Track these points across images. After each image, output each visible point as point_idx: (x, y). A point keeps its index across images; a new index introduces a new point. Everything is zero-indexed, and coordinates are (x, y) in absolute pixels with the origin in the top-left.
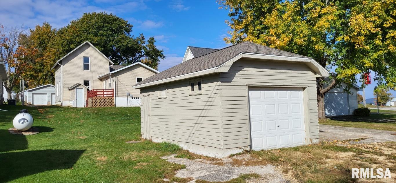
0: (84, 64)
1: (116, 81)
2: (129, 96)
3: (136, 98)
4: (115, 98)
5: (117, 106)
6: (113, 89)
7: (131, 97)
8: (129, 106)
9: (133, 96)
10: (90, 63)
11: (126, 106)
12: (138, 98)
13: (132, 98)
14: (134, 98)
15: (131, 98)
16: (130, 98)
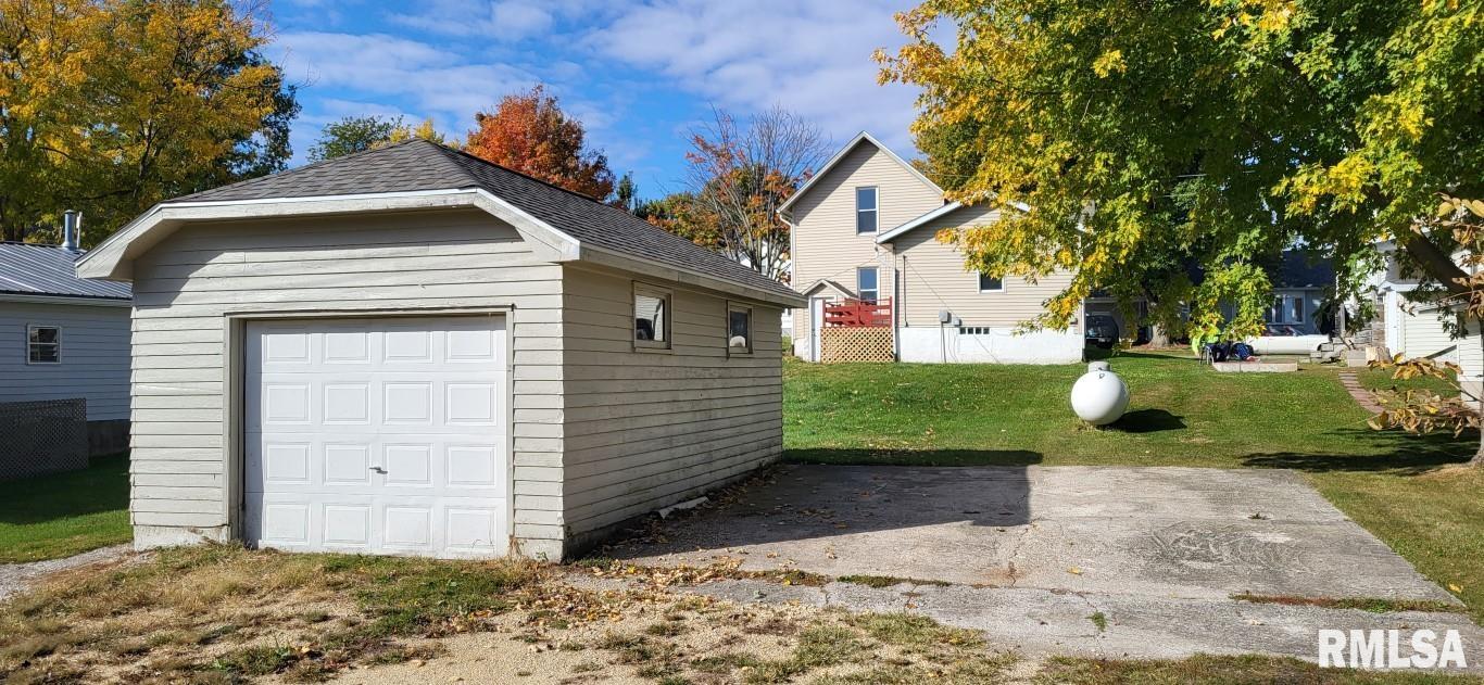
0: (859, 214)
1: (901, 270)
2: (949, 321)
3: (978, 331)
4: (897, 331)
5: (905, 358)
6: (890, 299)
7: (956, 326)
8: (950, 361)
9: (966, 324)
10: (877, 209)
11: (937, 359)
12: (987, 331)
13: (962, 331)
14: (970, 331)
15: (958, 329)
16: (952, 332)
